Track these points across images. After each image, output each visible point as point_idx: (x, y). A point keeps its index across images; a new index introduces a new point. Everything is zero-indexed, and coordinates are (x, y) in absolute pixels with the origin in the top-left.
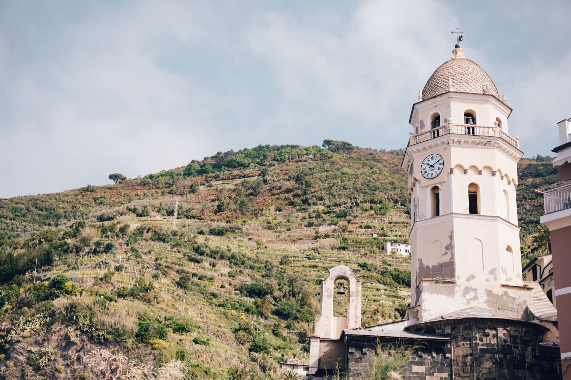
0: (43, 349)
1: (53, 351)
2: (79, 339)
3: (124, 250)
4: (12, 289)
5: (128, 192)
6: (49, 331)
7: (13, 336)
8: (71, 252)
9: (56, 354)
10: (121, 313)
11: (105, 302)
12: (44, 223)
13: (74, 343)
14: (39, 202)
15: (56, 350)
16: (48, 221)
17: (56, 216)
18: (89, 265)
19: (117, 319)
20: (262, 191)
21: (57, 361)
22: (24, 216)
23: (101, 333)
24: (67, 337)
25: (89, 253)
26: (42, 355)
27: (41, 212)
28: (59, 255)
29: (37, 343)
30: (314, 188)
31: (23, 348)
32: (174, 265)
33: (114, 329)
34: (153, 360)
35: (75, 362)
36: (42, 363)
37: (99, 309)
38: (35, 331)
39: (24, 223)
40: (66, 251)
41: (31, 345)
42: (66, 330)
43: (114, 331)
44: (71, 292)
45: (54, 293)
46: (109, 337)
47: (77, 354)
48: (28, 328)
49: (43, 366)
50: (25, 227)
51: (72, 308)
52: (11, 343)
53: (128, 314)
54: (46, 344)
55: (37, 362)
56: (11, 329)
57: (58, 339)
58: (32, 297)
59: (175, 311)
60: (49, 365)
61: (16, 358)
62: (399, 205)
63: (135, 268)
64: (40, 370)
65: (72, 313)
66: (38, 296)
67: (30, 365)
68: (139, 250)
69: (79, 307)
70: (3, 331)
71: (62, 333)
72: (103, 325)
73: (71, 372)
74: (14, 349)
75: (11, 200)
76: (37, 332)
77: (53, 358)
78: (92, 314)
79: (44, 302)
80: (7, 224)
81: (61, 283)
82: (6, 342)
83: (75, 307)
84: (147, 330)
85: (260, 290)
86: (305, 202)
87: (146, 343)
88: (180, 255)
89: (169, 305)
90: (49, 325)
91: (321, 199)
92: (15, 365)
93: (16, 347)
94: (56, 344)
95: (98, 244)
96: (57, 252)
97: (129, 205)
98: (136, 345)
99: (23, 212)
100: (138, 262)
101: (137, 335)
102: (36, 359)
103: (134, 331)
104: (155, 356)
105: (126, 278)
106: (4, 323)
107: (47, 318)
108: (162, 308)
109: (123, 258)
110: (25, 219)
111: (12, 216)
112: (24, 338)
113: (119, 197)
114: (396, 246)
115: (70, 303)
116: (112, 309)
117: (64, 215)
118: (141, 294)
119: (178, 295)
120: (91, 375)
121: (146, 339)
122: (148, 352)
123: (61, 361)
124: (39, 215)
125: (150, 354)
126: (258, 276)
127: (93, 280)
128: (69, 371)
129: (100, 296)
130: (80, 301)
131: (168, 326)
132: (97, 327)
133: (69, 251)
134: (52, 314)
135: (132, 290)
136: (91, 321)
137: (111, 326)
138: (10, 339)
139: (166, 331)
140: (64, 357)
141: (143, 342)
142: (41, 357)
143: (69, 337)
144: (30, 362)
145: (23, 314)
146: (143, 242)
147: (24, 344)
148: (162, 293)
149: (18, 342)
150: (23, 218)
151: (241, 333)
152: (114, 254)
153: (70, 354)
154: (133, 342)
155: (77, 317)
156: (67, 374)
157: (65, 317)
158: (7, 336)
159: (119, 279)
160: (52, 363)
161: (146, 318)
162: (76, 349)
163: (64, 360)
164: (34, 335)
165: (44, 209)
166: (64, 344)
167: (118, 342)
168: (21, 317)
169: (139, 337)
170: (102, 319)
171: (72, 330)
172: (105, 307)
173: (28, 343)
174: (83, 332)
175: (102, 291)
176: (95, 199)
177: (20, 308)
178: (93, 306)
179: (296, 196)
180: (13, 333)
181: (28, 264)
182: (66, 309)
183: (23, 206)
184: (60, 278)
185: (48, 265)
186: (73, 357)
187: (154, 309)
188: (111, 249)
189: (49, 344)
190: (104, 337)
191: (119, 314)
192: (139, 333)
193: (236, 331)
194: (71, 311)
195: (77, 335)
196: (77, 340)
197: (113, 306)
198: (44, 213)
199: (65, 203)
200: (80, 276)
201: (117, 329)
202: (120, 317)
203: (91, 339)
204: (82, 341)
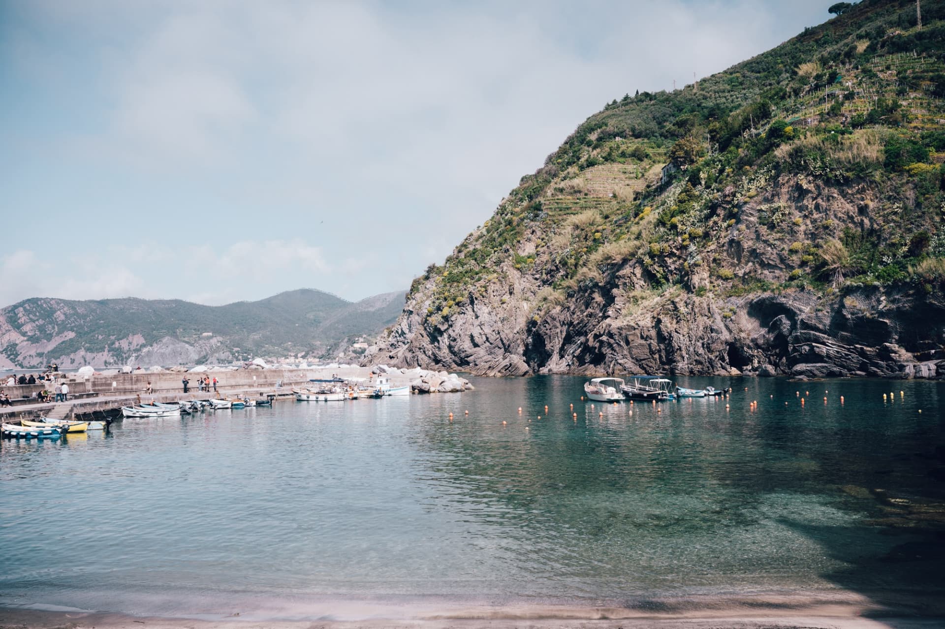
0: (775, 205)
1: (785, 205)
2: (812, 185)
3: (853, 75)
4: (730, 152)
5: (855, 19)
6: (777, 185)
7: (739, 198)
8: (790, 97)
9: (790, 207)
10: (859, 144)
11: (836, 137)
12: (764, 85)
13: (808, 191)
14: (754, 65)
15: (789, 203)
16: (768, 82)
17: (776, 73)
18: (812, 103)
19: (855, 152)
21: (793, 214)
22: (741, 84)
23: (838, 173)
24: (798, 187)
25: (809, 91)
26: (774, 211)
27: (758, 75)
28: (776, 104)
29: (767, 200)
31: (752, 209)
32: (925, 74)
33: (854, 165)
34: (913, 189)
35: (814, 211)
36: (776, 219)
37: (829, 146)
38: (761, 188)
39: (743, 92)
40: (783, 98)
41: (760, 203)
42: (796, 179)
43: (854, 167)
44: (794, 137)
45: (775, 143)
46: (849, 174)
47: (814, 202)
48: (753, 187)
49: (778, 223)
50: (745, 94)
51: (797, 153)
52: (738, 206)
53: (869, 143)
54: (776, 199)
55: (770, 220)
56: (736, 192)
57: (788, 192)
58: (751, 154)
59: (936, 126)
60: (784, 221)
61: (747, 220)
63: (871, 90)
64: (776, 228)
65: (799, 159)
66: (757, 152)
67: (764, 225)
68: (874, 70)
69: (805, 150)
70: (729, 196)
71: (792, 183)
72: (839, 162)
73: (812, 222)
74: (743, 212)
75: (725, 72)
76: (764, 189)
77: (787, 212)
78: (823, 154)
79: (765, 156)
80: (725, 97)
81: (780, 130)
82: (734, 206)
83: (801, 151)
84: (898, 155)
87: (900, 171)
88: (934, 59)
89: (926, 120)
90: (775, 179)
92: (748, 227)
93: (744, 209)
94: (787, 196)
95: (818, 77)
96: (773, 102)
97: (858, 32)
98: (887, 177)
99: (740, 80)
100: (873, 83)
101: (886, 165)
102: (769, 217)
103: (881, 160)
104: (915, 184)
105: (859, 104)
106: (728, 188)
107: (771, 171)
108: (915, 127)
109: (853, 84)
110: (744, 86)
111: (729, 87)
112: (751, 197)
113: (845, 29)
115: (793, 149)
116: (847, 143)
117: (784, 69)
118: (883, 117)
119: (936, 107)
120: (836, 221)
121: (899, 166)
122: (904, 181)
123: (797, 213)
124: (757, 78)
125: (907, 183)
127: (818, 117)
128: (808, 222)
129: (830, 132)
130: (805, 143)
131: (928, 145)
132: (832, 167)
133: (786, 96)
134: (777, 166)
135: (870, 115)
136: (823, 162)
137: (850, 162)
138: (736, 202)
139: (926, 152)
140: (801, 209)
141: (895, 172)
142: (774, 214)
143: (801, 185)
144: (762, 221)
145: (745, 173)
146: (876, 60)
147: (752, 204)
148: (912, 109)
149: (745, 203)
150: (741, 87)
152: (841, 83)
153: (807, 204)
154: (882, 174)
155: (805, 162)
156: (807, 225)
157: (791, 165)
158: (733, 200)
159: (851, 108)
160: (787, 218)
161: (894, 143)
162: (812, 197)
163: (800, 212)
164: (762, 192)
165: (761, 70)
166: (796, 195)
167: (861, 178)
168: (744, 178)
169: (889, 166)
170: (836, 157)
171: (803, 177)
172: (838, 143)
173: (756, 202)
174: (816, 177)
175: (831, 126)
176: (817, 41)
177: (741, 168)
178: (822, 145)
180: (738, 195)
181: (743, 124)
182: (791, 155)
183: (738, 75)
184: (777, 125)
185: (766, 118)
186: (810, 206)
187: (905, 130)
188: (836, 78)
189: (779, 198)
190: (843, 176)
191: (856, 146)
192: (887, 162)
194: (797, 156)
195: (809, 182)
196: (811, 187)
197: (847, 139)
198: (762, 75)
199: (783, 57)
200: (802, 118)
201: (857, 163)
202: (858, 149)
203: (828, 182)
204: (818, 187)
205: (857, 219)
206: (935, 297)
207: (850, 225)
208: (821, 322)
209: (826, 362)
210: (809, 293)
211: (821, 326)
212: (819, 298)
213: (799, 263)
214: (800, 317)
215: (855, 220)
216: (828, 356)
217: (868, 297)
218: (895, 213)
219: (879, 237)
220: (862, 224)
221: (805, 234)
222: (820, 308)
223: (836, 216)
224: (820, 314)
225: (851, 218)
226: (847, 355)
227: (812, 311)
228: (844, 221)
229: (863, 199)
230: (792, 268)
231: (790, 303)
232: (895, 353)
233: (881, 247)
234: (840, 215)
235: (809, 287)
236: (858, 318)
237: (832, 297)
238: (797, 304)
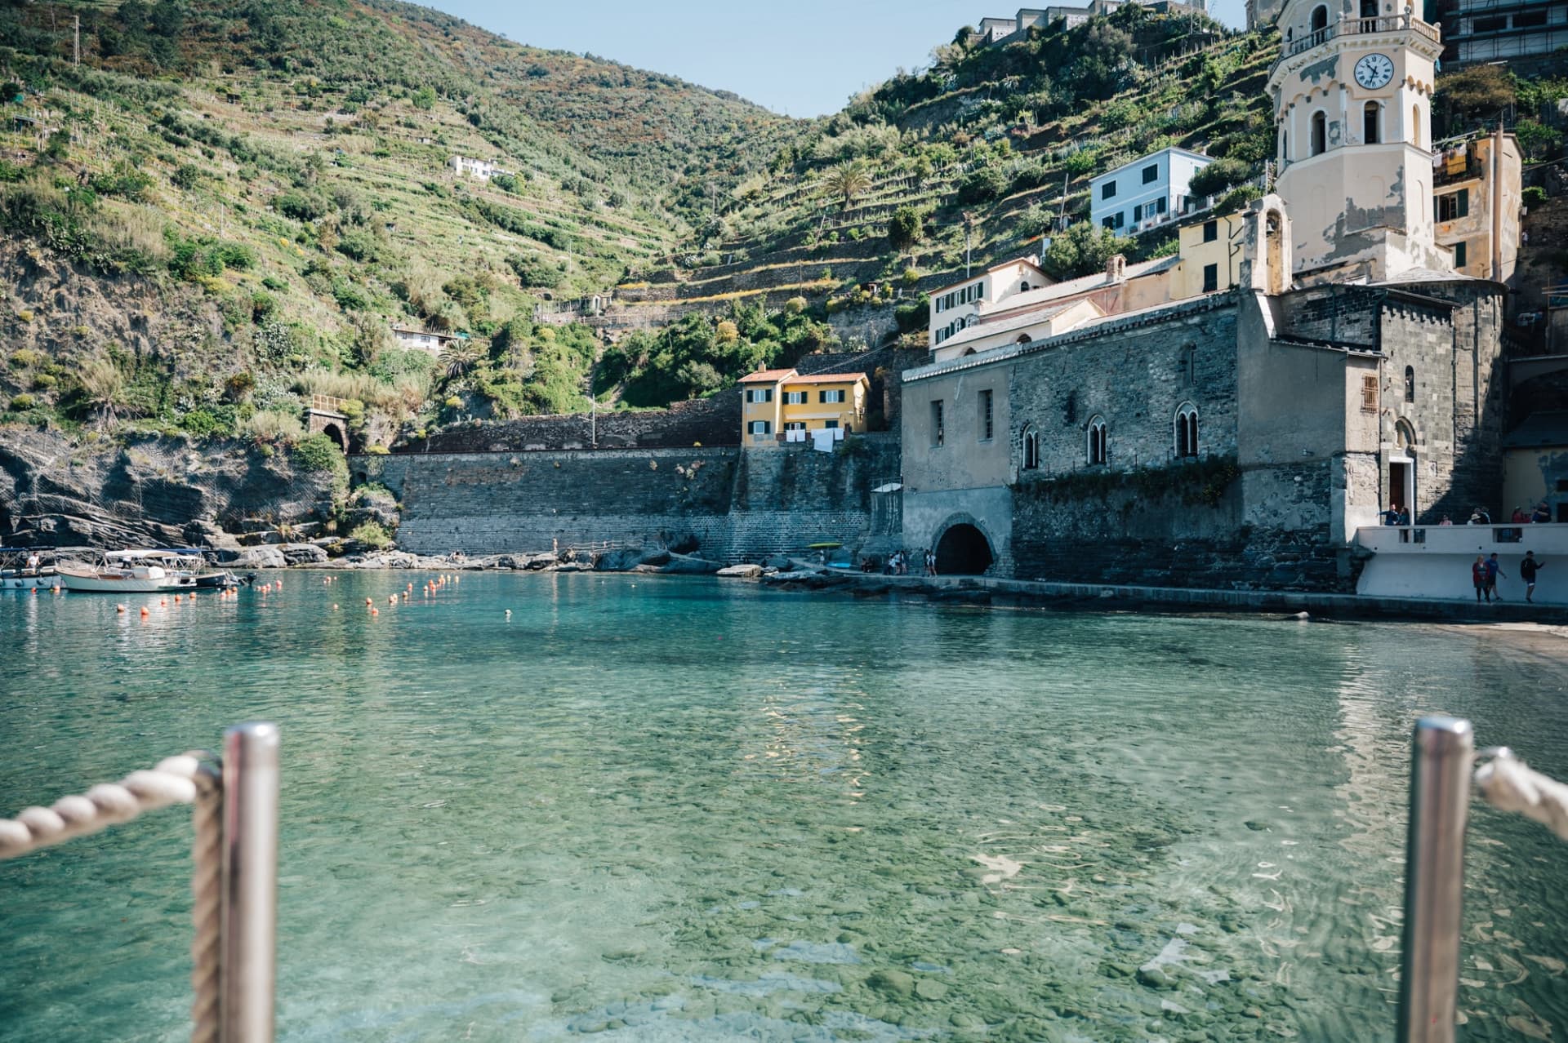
2: (52, 263)
3: (35, 101)
9: (7, 289)
13: (43, 271)
15: (6, 282)
19: (128, 233)
20: (179, 29)
21: (14, 302)
23: (100, 257)
24: (25, 259)
30: (289, 41)
32: (147, 145)
33: (126, 252)
34: (216, 311)
35: (54, 305)
42: (19, 244)
43: (126, 255)
46: (122, 265)
47: (54, 291)
51: (23, 203)
59: (204, 229)
62: (444, 97)
65: (27, 214)
69: (39, 203)
71: (12, 248)
72: (101, 242)
73: (50, 323)
78: (71, 220)
83: (32, 203)
84: (189, 258)
85: (304, 210)
86: (279, 63)
87: (192, 281)
88: (145, 128)
91: (309, 64)
98: (174, 283)
101: (173, 266)
103: (166, 258)
104: (217, 305)
114: (470, 164)
115: (16, 195)
116: (108, 215)
120: (95, 331)
121: (190, 274)
122: (201, 296)
123: (21, 301)
125: (206, 300)
126: (286, 182)
127: (29, 155)
128: (44, 321)
129: (61, 186)
130: (37, 191)
132: (89, 245)
136: (72, 233)
137: (119, 246)
139: (217, 263)
140: (29, 298)
141: (185, 279)
143: (31, 258)
151: (315, 276)
152: (24, 107)
153: (40, 291)
154: (167, 277)
155: (38, 222)
156: (41, 326)
157: (10, 220)
161: (181, 238)
162: (51, 283)
163: (27, 301)
166: (22, 271)
167: (138, 275)
169: (176, 269)
170: (96, 231)
171: (34, 245)
172: (92, 209)
174: (59, 252)
175: (61, 177)
179: (257, 50)
182: (11, 204)
186: (46, 296)
188: (14, 96)
190: (109, 265)
191: (129, 225)
192: (174, 262)
193: (305, 273)
194: (23, 209)
195: (47, 257)
196: (50, 266)
201: (131, 251)
202: (132, 230)
203: (80, 266)
204: (62, 270)
205: (129, 334)
206: (277, 463)
207: (117, 341)
208: (78, 482)
209: (92, 545)
210: (54, 435)
211: (80, 490)
212: (74, 445)
213: (28, 384)
214: (39, 473)
215: (126, 335)
216: (96, 536)
217: (167, 453)
218: (195, 339)
219: (171, 368)
220: (136, 343)
221: (38, 339)
222: (79, 460)
223: (93, 322)
224: (78, 470)
225: (119, 331)
226: (130, 535)
227: (62, 464)
228: (106, 333)
229: (137, 307)
230: (16, 390)
231: (17, 447)
232: (212, 534)
233: (176, 382)
234: (100, 322)
235: (54, 426)
236: (152, 481)
237: (98, 446)
238: (29, 450)
